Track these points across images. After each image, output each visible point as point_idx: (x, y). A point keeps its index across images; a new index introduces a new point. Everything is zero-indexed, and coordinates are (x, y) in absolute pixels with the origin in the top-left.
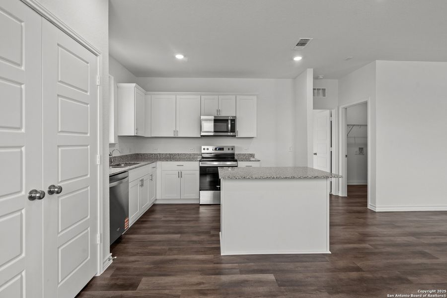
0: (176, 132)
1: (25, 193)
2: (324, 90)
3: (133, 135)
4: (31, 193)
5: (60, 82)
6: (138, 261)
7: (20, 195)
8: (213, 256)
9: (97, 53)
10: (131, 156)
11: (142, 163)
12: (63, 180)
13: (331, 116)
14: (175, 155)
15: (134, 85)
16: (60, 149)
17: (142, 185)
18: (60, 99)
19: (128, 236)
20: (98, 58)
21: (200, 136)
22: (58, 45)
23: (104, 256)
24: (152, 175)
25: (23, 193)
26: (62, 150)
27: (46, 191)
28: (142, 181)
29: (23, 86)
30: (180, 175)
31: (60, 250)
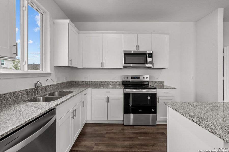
0: (103, 64)
3: (67, 65)
10: (67, 83)
13: (224, 52)
15: (68, 21)
17: (74, 116)
21: (122, 68)
24: (84, 102)
28: (74, 111)
30: (107, 100)
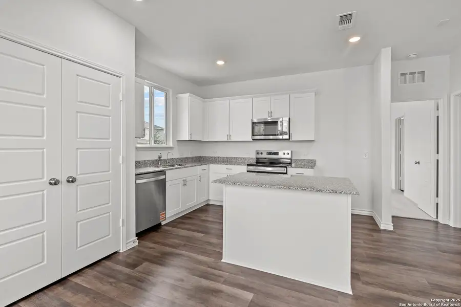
0: (229, 136)
1: (46, 179)
2: (423, 73)
3: (188, 139)
4: (51, 180)
5: (80, 102)
6: (154, 248)
7: (43, 180)
8: (213, 259)
9: (120, 75)
11: (190, 165)
12: (81, 173)
13: (438, 110)
14: (231, 158)
15: (188, 95)
16: (79, 151)
17: (185, 185)
18: (79, 114)
19: (167, 228)
20: (121, 79)
21: (251, 140)
22: (77, 75)
23: (127, 238)
24: (200, 177)
25: (45, 179)
26: (80, 152)
27: (63, 179)
28: (185, 181)
29: (45, 108)
31: (79, 224)
